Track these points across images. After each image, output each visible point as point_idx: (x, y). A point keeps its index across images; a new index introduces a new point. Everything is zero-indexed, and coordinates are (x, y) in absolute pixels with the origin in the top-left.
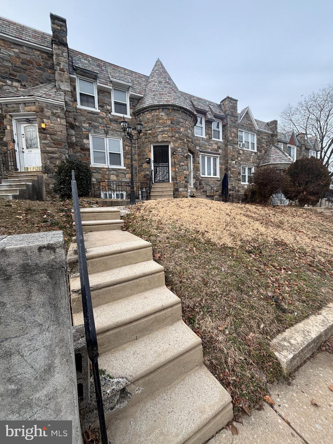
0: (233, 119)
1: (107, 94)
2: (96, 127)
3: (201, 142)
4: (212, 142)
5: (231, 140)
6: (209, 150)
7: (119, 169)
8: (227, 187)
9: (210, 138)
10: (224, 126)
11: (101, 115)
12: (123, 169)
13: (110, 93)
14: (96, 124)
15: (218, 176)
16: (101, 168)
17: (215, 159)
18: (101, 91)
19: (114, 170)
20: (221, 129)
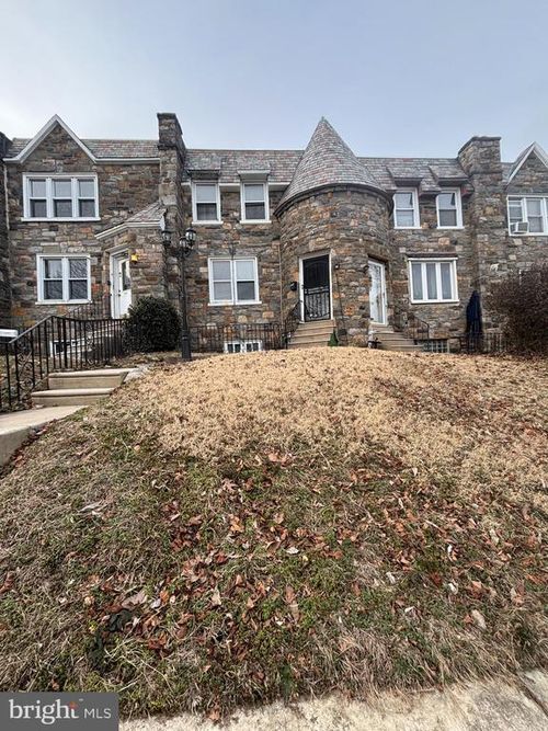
0: (488, 178)
1: (233, 195)
2: (218, 247)
3: (410, 237)
4: (437, 235)
5: (485, 222)
6: (431, 251)
7: (251, 306)
8: (479, 319)
9: (432, 227)
10: (466, 198)
11: (225, 228)
12: (258, 305)
13: (239, 193)
14: (217, 242)
15: (455, 298)
16: (224, 307)
17: (445, 267)
18: (226, 193)
19: (243, 307)
20: (458, 206)
